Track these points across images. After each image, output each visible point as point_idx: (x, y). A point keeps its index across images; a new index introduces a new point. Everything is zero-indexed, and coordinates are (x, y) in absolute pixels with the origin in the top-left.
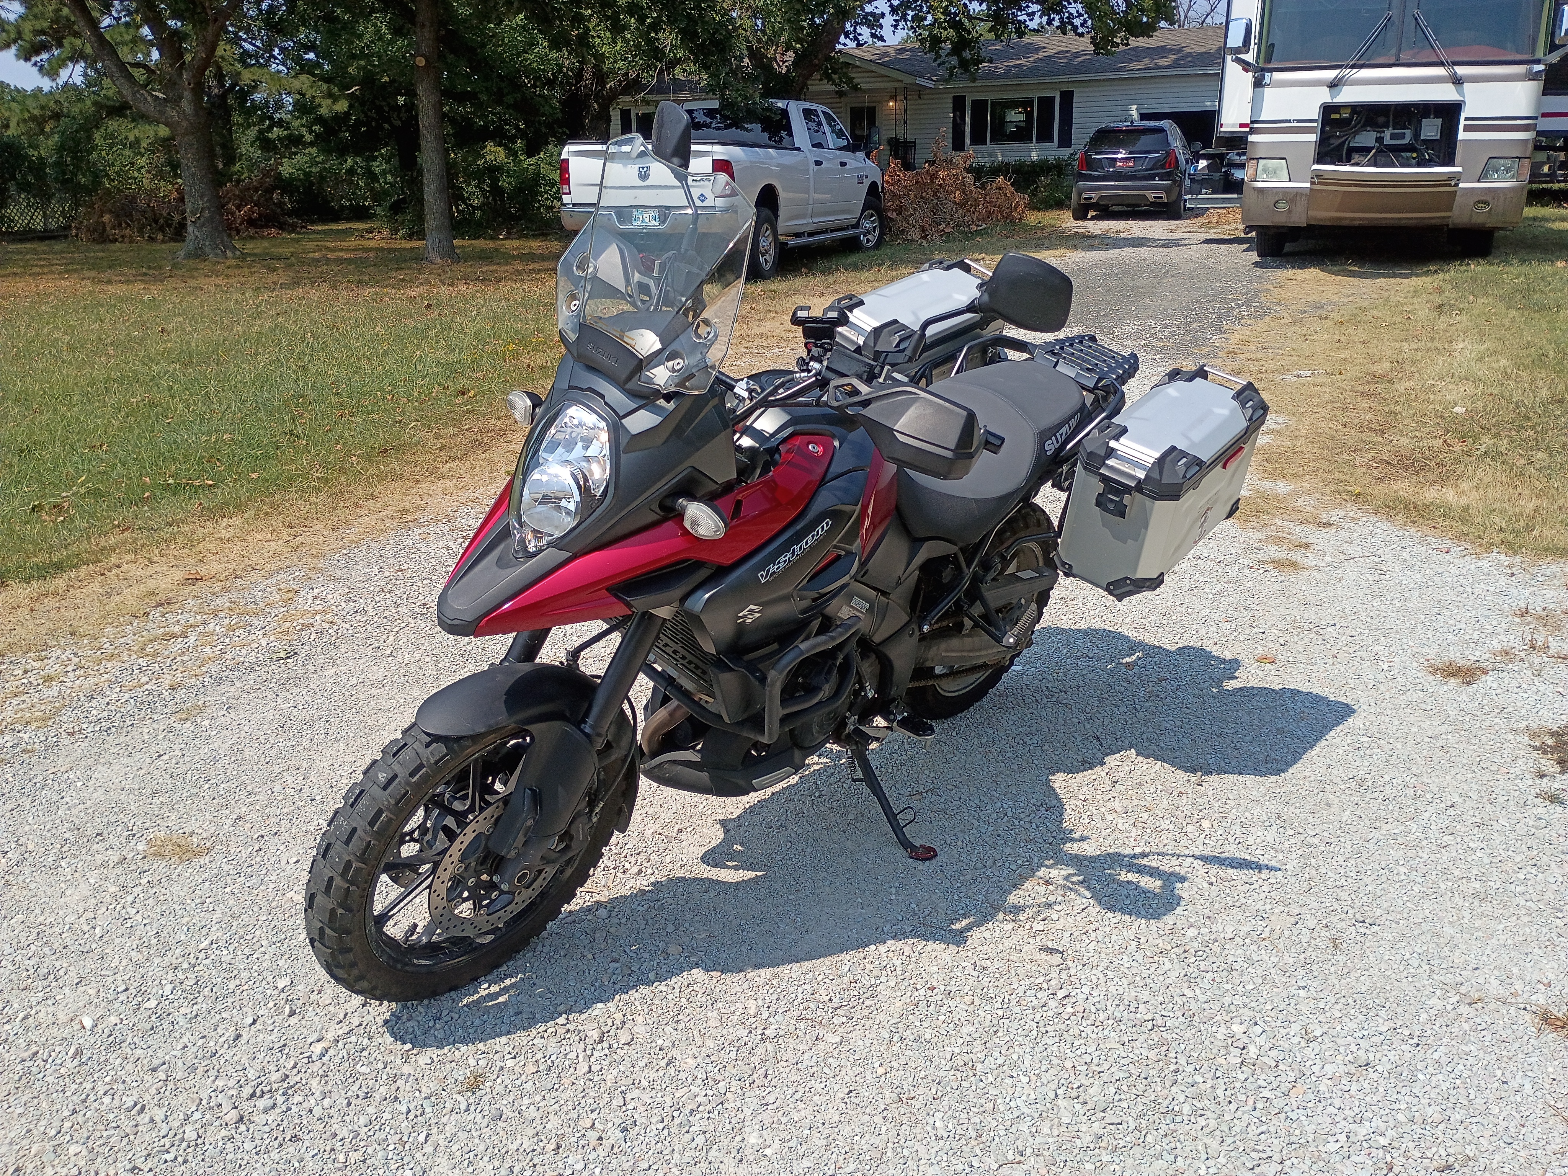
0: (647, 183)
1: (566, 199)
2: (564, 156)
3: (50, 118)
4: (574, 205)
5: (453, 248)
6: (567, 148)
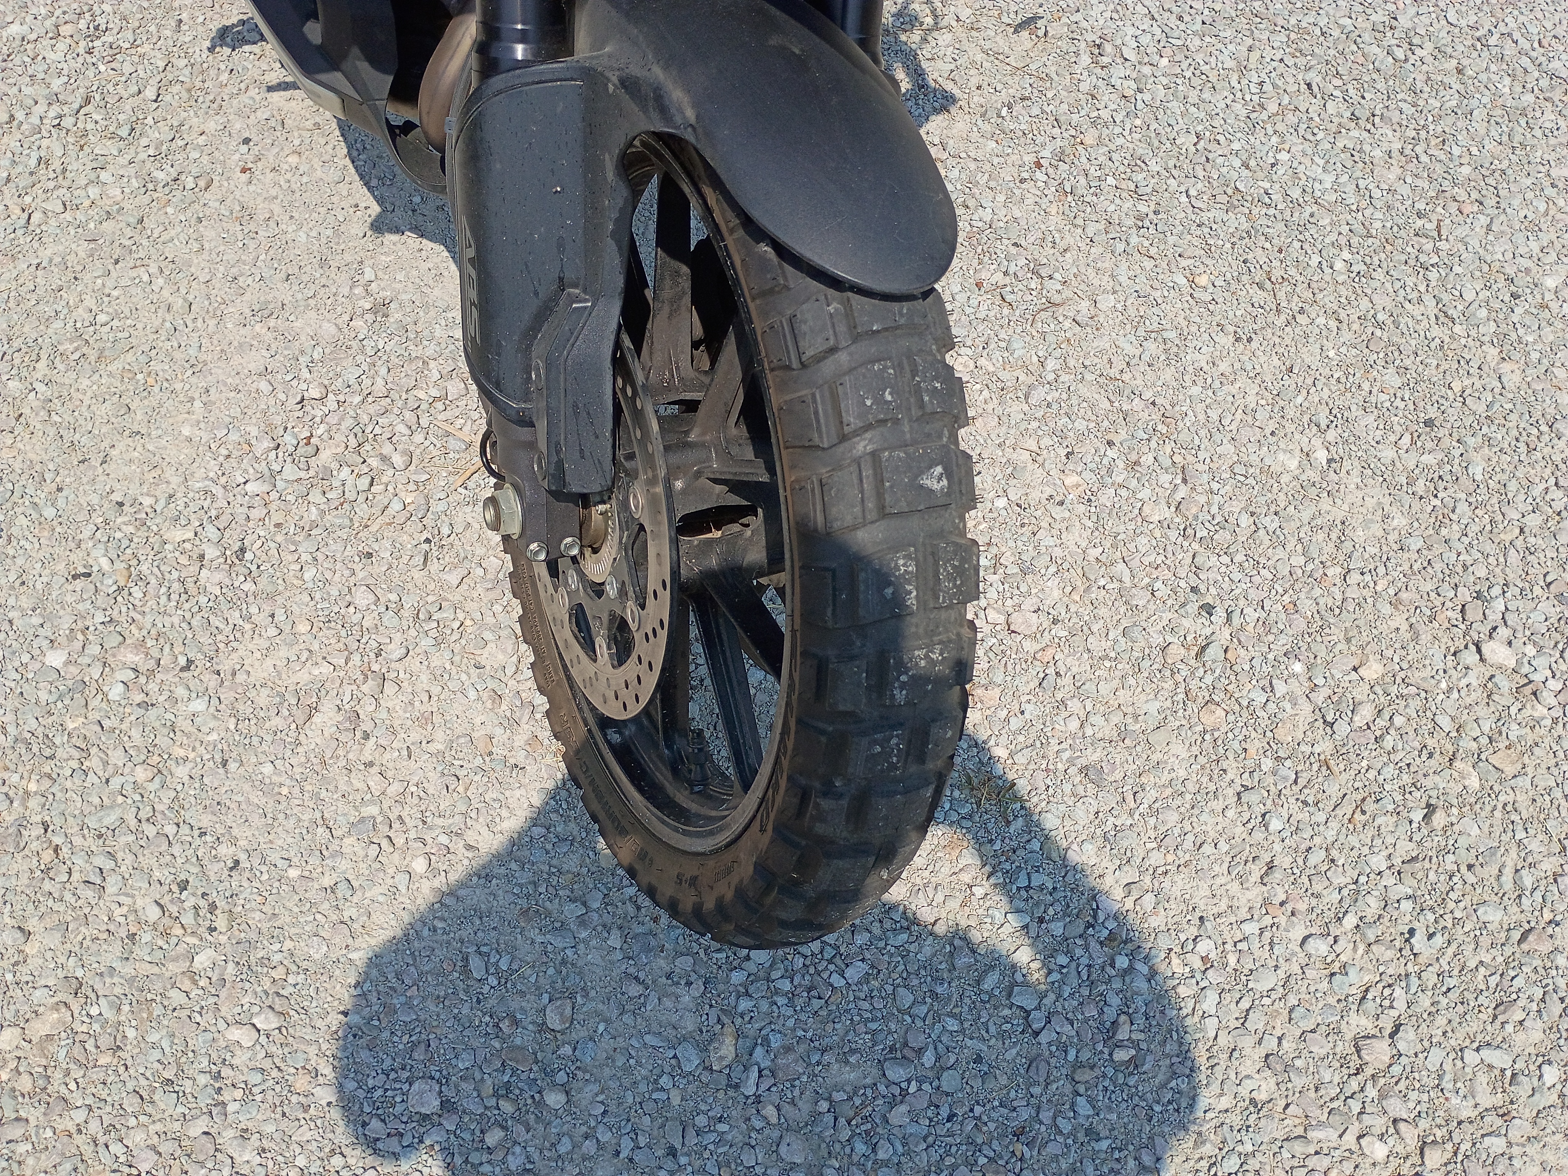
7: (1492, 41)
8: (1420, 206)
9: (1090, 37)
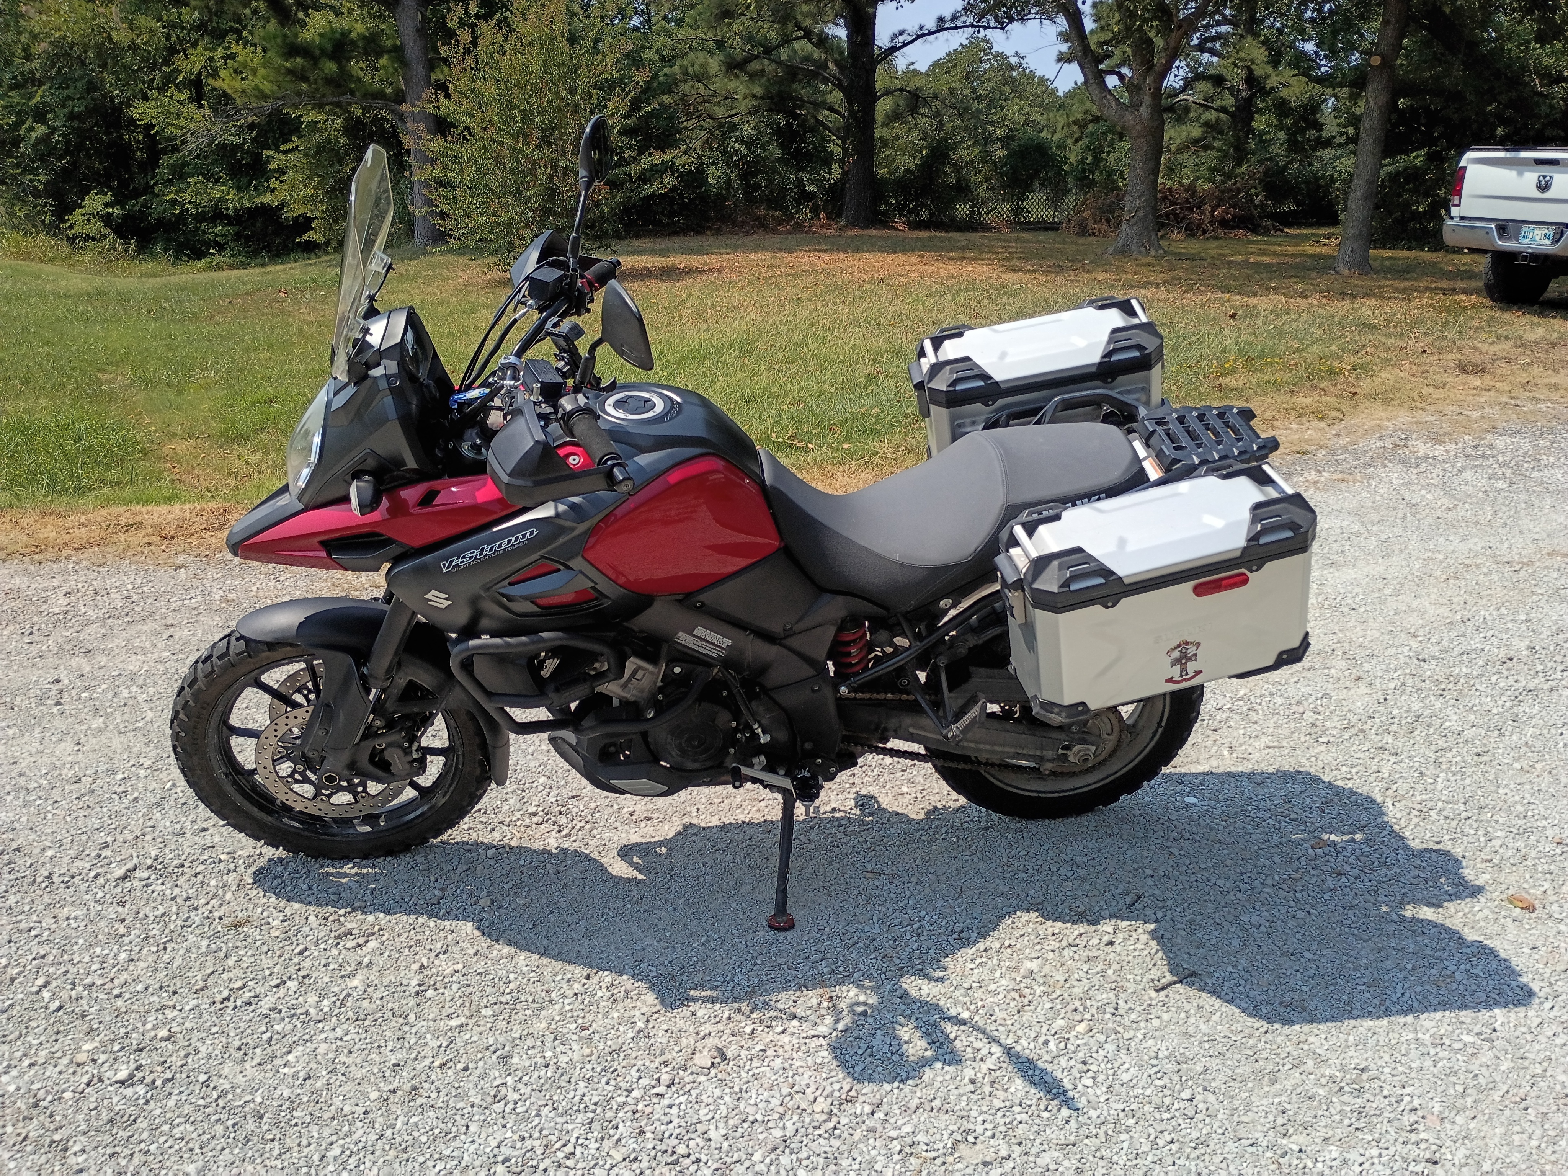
0: (1547, 195)
1: (1455, 211)
2: (1462, 164)
3: (1091, 121)
4: (1462, 218)
5: (1366, 257)
6: (1470, 155)
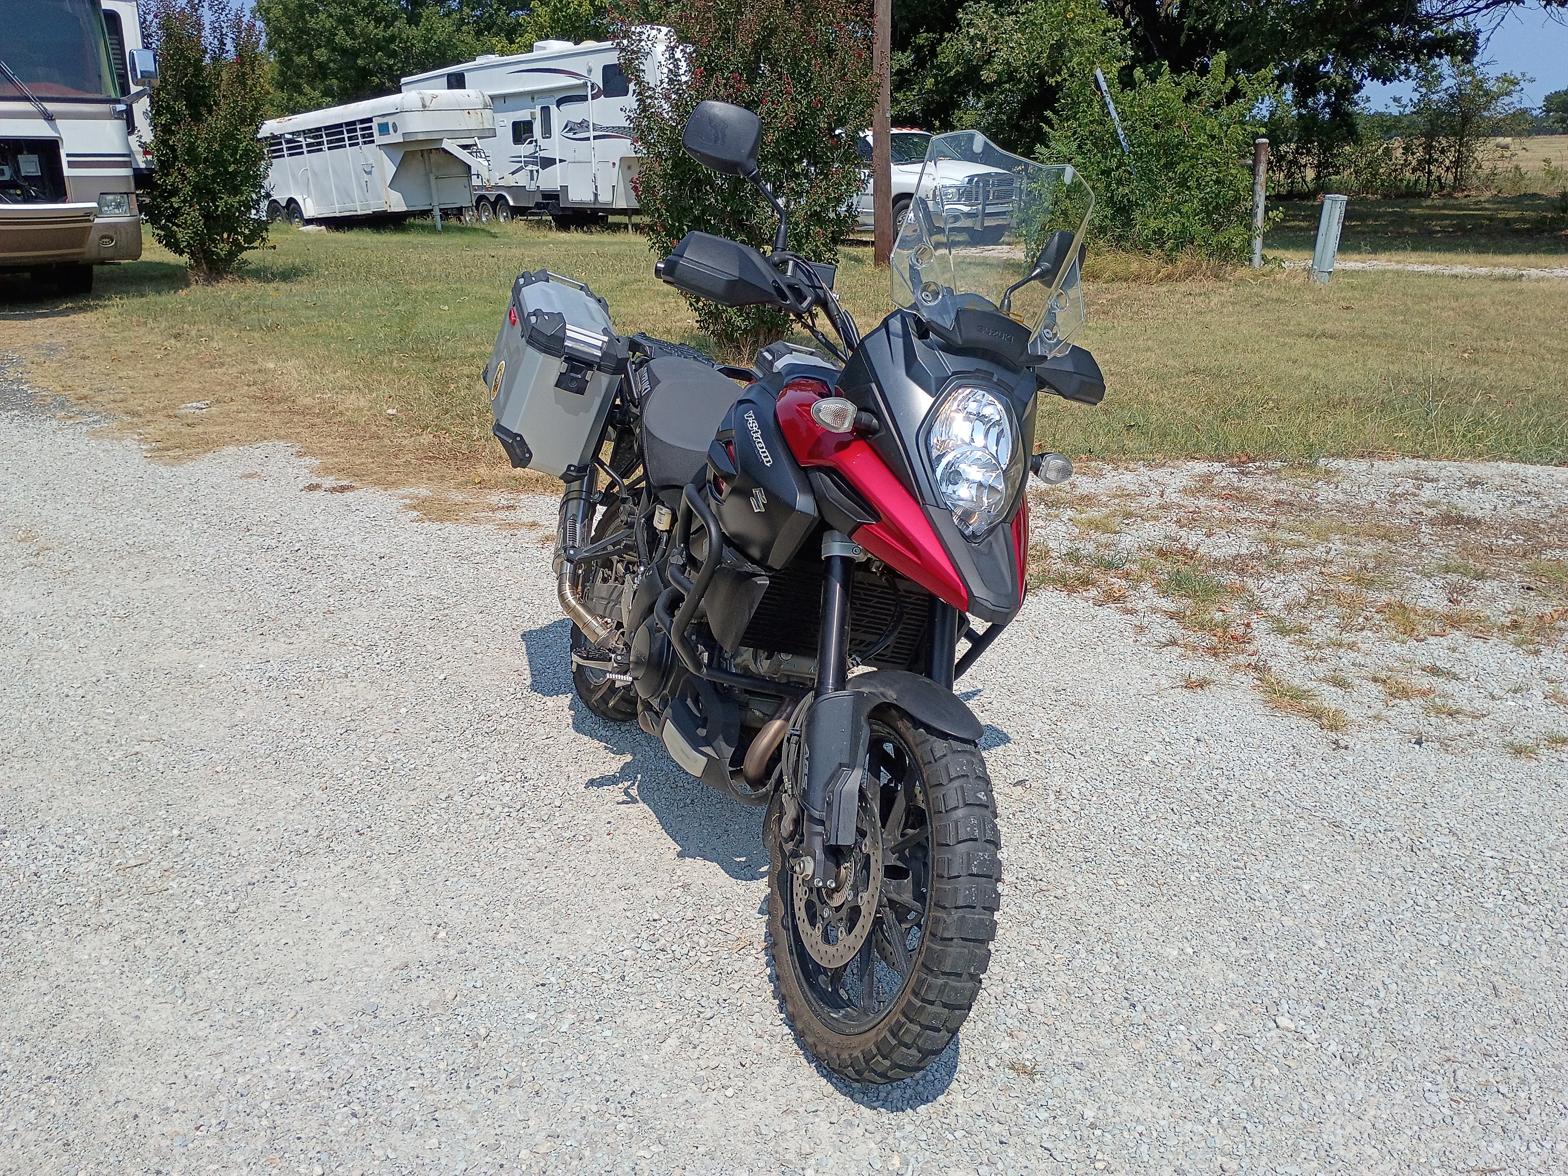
7: (1269, 794)
8: (1236, 857)
9: (1054, 789)
